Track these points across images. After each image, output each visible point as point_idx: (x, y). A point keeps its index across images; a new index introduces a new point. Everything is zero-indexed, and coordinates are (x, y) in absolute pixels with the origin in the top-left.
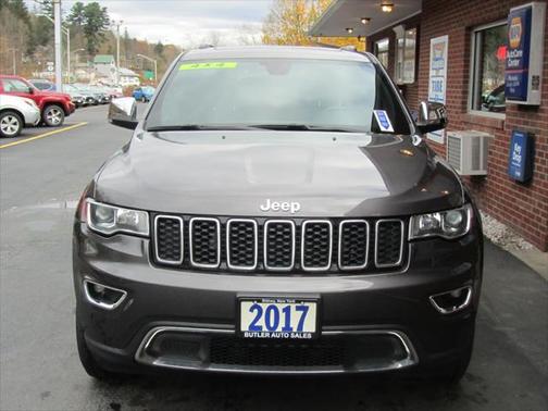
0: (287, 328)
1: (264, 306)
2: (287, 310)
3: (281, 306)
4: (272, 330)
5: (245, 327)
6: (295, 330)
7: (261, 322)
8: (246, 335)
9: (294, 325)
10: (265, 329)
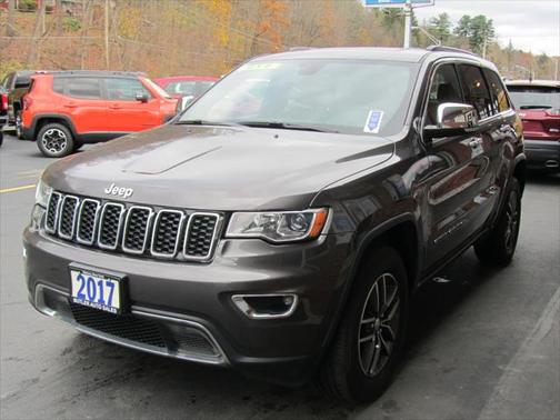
0: (101, 301)
1: (86, 278)
2: (100, 283)
3: (97, 280)
4: (92, 299)
5: (75, 294)
6: (106, 303)
7: (85, 292)
8: (75, 301)
9: (106, 299)
10: (87, 298)
